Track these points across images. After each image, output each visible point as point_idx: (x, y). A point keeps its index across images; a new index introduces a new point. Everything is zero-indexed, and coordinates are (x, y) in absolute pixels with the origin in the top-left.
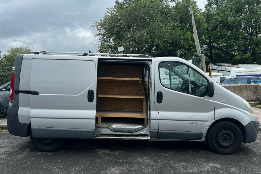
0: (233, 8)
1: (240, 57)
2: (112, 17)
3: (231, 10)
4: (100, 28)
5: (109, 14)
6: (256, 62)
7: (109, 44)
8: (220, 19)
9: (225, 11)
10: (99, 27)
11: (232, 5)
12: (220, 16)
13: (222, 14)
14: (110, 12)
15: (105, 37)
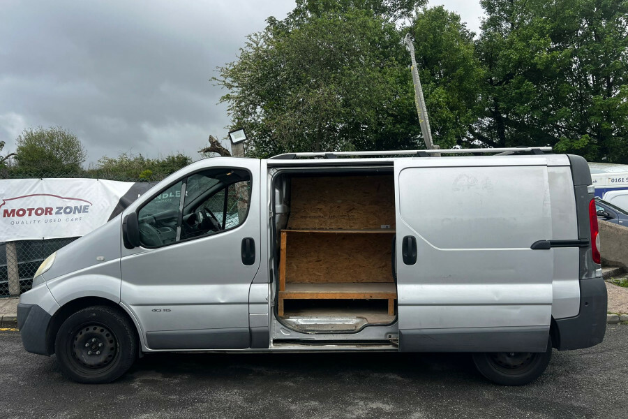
0: (545, 29)
1: (566, 145)
2: (258, 56)
3: (542, 35)
4: (230, 83)
5: (251, 50)
6: (605, 158)
7: (253, 121)
8: (515, 56)
9: (527, 37)
10: (229, 80)
11: (545, 22)
12: (516, 50)
13: (520, 45)
14: (255, 45)
15: (243, 104)
